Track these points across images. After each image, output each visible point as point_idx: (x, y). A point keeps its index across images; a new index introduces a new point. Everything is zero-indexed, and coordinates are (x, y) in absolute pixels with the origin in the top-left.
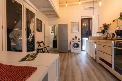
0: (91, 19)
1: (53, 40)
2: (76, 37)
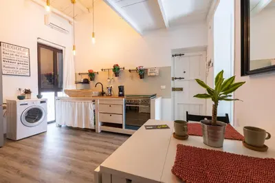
0: (61, 51)
2: (28, 92)
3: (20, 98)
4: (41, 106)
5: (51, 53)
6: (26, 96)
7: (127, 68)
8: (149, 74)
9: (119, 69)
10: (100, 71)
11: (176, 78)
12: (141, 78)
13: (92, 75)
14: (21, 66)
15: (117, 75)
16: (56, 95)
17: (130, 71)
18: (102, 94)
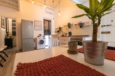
0: (51, 21)
1: (5, 39)
2: (40, 35)
3: (38, 37)
4: (44, 40)
5: (48, 22)
6: (40, 36)
7: (74, 24)
8: (85, 25)
9: (70, 25)
10: (63, 27)
11: (104, 26)
12: (81, 28)
13: (60, 28)
14: (39, 27)
15: (69, 27)
16: (49, 36)
17: (75, 25)
18: (63, 36)
